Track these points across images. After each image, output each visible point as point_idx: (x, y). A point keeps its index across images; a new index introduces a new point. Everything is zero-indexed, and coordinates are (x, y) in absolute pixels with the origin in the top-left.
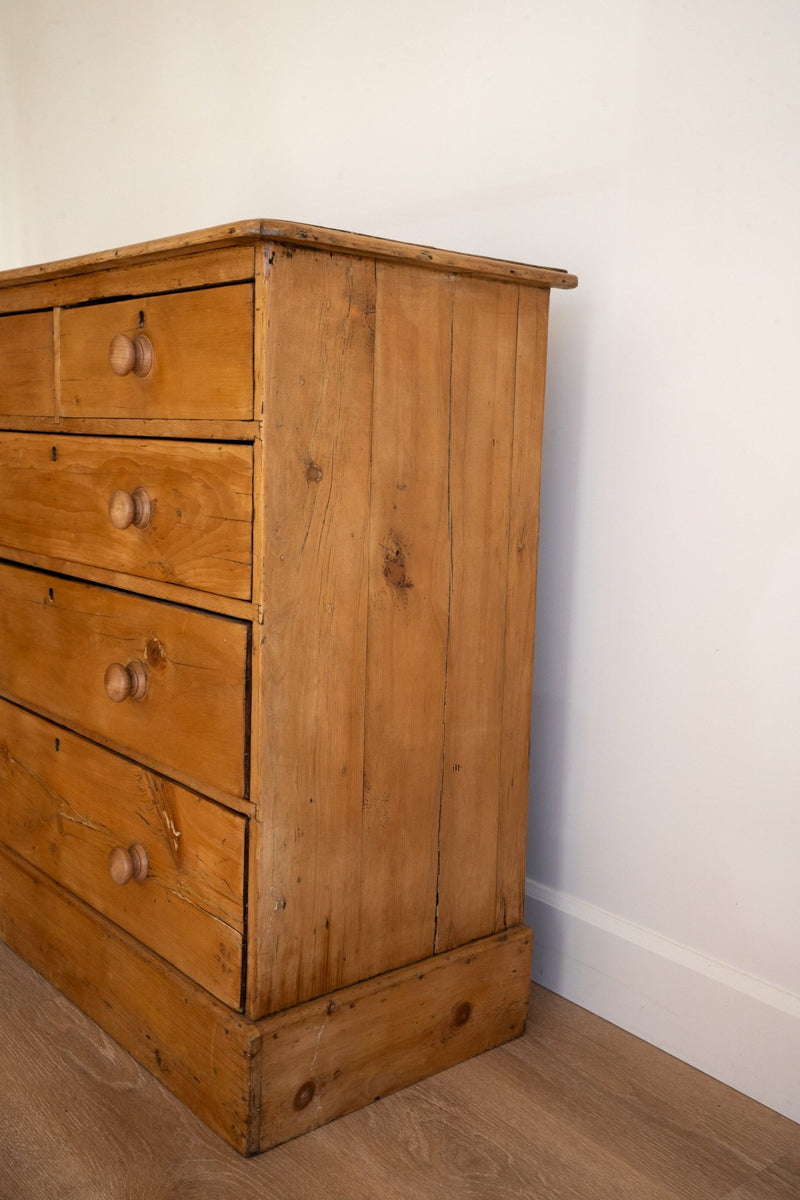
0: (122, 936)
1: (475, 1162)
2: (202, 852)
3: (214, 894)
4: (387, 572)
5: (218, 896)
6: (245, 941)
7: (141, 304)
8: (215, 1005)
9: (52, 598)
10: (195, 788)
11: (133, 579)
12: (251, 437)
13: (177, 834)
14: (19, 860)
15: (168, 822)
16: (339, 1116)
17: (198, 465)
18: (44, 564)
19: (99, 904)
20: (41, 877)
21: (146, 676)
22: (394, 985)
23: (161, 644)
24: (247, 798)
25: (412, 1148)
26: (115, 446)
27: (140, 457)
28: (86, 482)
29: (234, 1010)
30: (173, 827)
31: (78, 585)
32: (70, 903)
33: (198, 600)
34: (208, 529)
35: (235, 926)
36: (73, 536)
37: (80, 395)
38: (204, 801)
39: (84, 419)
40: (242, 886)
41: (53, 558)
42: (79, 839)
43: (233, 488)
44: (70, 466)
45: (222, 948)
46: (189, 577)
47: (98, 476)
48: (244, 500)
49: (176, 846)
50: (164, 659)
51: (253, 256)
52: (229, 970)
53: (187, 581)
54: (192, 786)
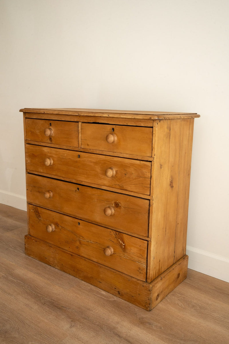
0: (105, 267)
1: (193, 306)
2: (132, 248)
3: (137, 257)
4: (170, 185)
5: (138, 257)
6: (147, 267)
7: (114, 126)
8: (138, 281)
9: (78, 190)
10: (130, 234)
11: (109, 188)
12: (151, 161)
13: (124, 244)
14: (64, 250)
15: (120, 242)
16: (162, 300)
17: (133, 165)
18: (74, 181)
19: (95, 260)
20: (73, 254)
21: (114, 210)
22: (170, 272)
23: (119, 203)
24: (148, 237)
25: (180, 305)
26: (103, 157)
27: (112, 161)
28: (92, 164)
29: (144, 282)
30: (122, 243)
31: (89, 188)
32: (85, 260)
33: (132, 194)
34: (135, 179)
35: (144, 264)
36: (86, 176)
37: (89, 144)
38: (133, 237)
39: (90, 149)
40: (146, 255)
41: (78, 180)
42: (87, 245)
43: (144, 171)
44: (85, 160)
45: (140, 268)
46: (129, 189)
47: (96, 163)
48: (148, 174)
49: (123, 247)
50: (120, 206)
51: (153, 122)
52: (142, 273)
53: (128, 190)
54: (129, 234)
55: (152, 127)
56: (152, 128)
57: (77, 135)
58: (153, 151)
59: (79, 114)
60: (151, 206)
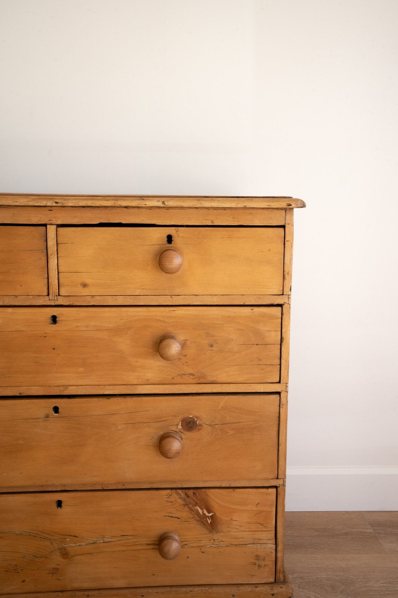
2: (236, 516)
3: (248, 533)
5: (252, 533)
6: (276, 547)
7: (171, 231)
8: (256, 587)
9: (57, 413)
10: (227, 485)
11: (160, 386)
12: (282, 303)
13: (210, 515)
15: (200, 511)
23: (196, 417)
24: (277, 478)
26: (139, 312)
27: (170, 317)
30: (205, 512)
32: (87, 596)
33: (231, 388)
34: (239, 351)
35: (269, 542)
36: (81, 369)
37: (88, 281)
38: (238, 490)
39: (93, 296)
40: (274, 521)
41: (50, 386)
42: (92, 554)
43: (262, 328)
44: (78, 326)
45: (257, 557)
46: (222, 377)
47: (117, 331)
48: (273, 334)
49: (209, 521)
50: (200, 425)
51: (284, 214)
52: (265, 565)
53: (219, 380)
54: (224, 485)
55: (283, 227)
56: (282, 230)
57: (44, 262)
58: (286, 281)
59: (57, 201)
60: (284, 406)
